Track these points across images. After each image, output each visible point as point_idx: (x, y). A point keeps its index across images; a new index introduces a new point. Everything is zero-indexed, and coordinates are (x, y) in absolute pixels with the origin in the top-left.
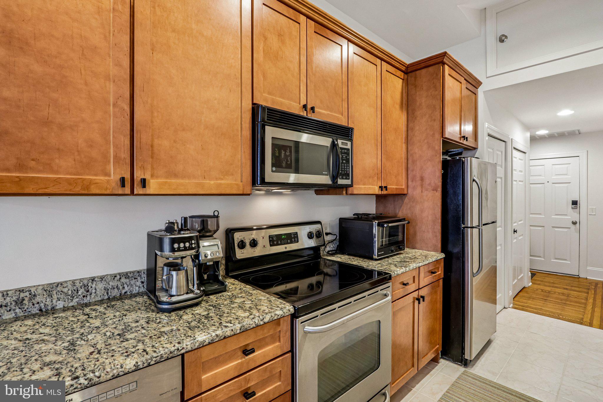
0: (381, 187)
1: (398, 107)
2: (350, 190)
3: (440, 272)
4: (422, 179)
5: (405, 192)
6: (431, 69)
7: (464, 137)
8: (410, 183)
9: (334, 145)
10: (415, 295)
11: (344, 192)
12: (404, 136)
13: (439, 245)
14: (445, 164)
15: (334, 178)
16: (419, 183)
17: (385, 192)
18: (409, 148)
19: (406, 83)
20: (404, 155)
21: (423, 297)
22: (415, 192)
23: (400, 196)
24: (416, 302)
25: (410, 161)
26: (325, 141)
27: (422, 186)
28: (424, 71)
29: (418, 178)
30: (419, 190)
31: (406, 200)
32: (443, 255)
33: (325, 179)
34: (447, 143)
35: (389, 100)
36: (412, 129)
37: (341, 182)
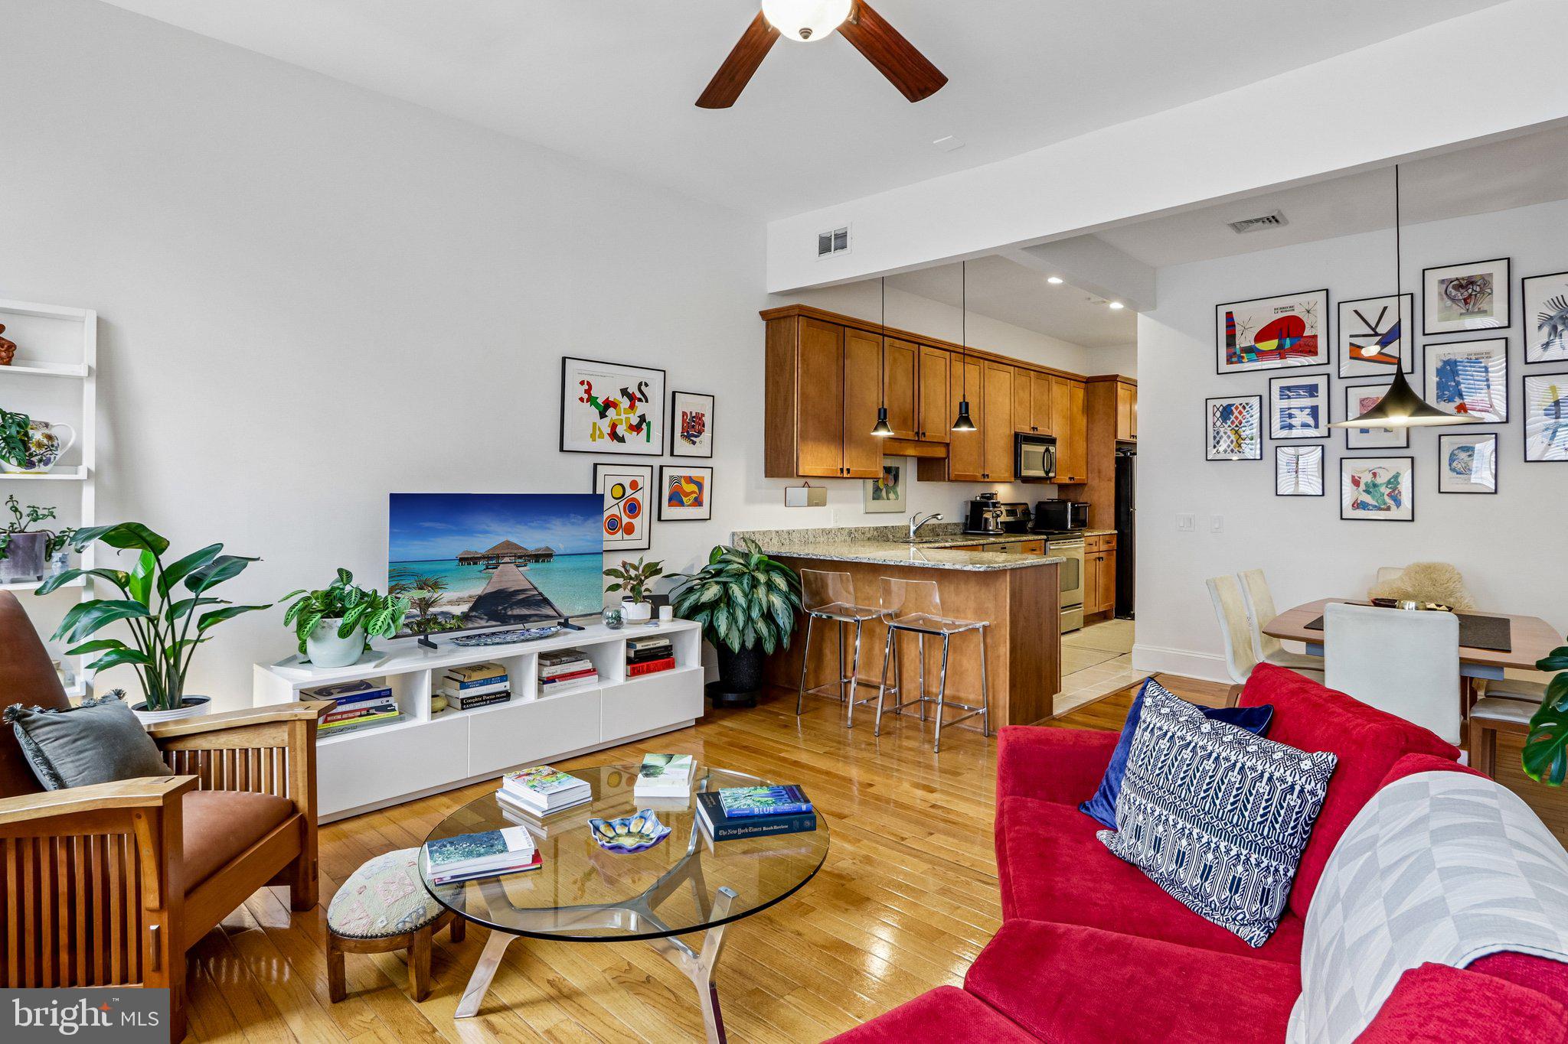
0: (1070, 478)
1: (1080, 412)
2: (1053, 480)
3: (1114, 544)
4: (1099, 472)
5: (1086, 482)
6: (1107, 383)
7: (1133, 436)
8: (1090, 475)
9: (1047, 450)
10: (1097, 555)
11: (1048, 482)
12: (1085, 434)
13: (1113, 524)
14: (1118, 460)
15: (1047, 473)
16: (1097, 474)
17: (1072, 482)
18: (1089, 445)
19: (1088, 393)
20: (1084, 452)
21: (1102, 558)
22: (1094, 482)
23: (1081, 485)
24: (1098, 562)
25: (1089, 457)
26: (1041, 449)
27: (1099, 477)
28: (1102, 383)
29: (1096, 471)
30: (1097, 481)
31: (1086, 489)
32: (1116, 532)
33: (1041, 474)
34: (1119, 443)
35: (1075, 409)
36: (1092, 430)
37: (1051, 475)
